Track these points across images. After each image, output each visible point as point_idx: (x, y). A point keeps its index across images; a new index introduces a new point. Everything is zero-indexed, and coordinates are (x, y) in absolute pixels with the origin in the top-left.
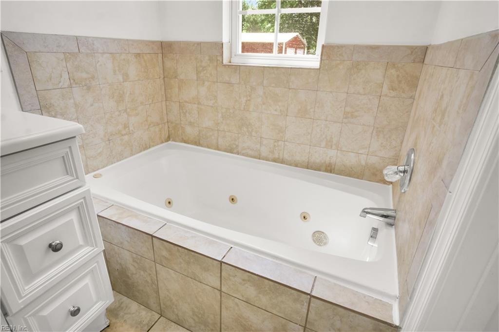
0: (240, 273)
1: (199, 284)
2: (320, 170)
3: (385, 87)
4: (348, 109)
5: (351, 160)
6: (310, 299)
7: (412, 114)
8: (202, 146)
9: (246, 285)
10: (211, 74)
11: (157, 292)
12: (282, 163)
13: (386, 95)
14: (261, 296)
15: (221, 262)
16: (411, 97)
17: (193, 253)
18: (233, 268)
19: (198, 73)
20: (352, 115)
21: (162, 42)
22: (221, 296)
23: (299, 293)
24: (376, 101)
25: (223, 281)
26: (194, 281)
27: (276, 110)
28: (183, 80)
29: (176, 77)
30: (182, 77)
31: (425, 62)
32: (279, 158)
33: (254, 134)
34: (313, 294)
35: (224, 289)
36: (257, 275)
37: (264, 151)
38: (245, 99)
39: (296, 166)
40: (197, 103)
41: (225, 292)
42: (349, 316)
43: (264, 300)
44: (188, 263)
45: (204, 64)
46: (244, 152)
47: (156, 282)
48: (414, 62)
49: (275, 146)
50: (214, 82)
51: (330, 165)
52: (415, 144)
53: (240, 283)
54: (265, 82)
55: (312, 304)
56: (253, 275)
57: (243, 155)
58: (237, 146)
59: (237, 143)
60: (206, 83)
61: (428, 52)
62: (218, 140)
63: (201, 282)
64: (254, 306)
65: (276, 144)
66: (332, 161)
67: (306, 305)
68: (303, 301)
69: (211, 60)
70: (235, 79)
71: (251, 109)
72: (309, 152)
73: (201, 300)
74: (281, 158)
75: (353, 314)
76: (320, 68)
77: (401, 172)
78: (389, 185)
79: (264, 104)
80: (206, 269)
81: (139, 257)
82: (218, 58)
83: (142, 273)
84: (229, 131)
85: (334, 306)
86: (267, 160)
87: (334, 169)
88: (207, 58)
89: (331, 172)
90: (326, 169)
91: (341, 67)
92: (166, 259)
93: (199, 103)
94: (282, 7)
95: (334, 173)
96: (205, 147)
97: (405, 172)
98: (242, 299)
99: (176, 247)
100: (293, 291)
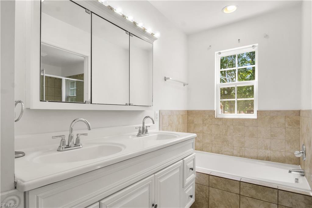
0: (248, 185)
1: (230, 193)
2: (264, 160)
3: (286, 124)
4: (272, 133)
5: (278, 154)
6: (278, 191)
7: (301, 134)
8: (204, 151)
9: (251, 190)
10: (209, 122)
11: (208, 202)
12: (244, 157)
13: (287, 128)
14: (258, 193)
15: (240, 181)
16: (298, 128)
17: (228, 180)
18: (245, 183)
19: (203, 121)
20: (274, 136)
21: (188, 111)
22: (240, 197)
23: (273, 189)
24: (284, 130)
25: (241, 190)
26: (228, 192)
27: (240, 135)
28: (196, 124)
29: (193, 123)
30: (195, 123)
31: (301, 115)
32: (243, 155)
33: (230, 145)
34: (279, 189)
35: (241, 194)
36: (256, 185)
37: (235, 152)
38: (225, 131)
39: (252, 158)
40: (202, 132)
41: (242, 195)
42: (294, 195)
43: (259, 195)
44: (225, 184)
45: (206, 118)
46: (225, 153)
47: (208, 196)
48: (296, 115)
49: (240, 150)
50: (211, 125)
51: (268, 157)
52: (304, 143)
53: (249, 190)
54: (234, 124)
55: (279, 193)
56: (254, 185)
57: (225, 154)
58: (222, 150)
59: (221, 149)
60: (207, 125)
61: (301, 112)
62: (212, 148)
63: (230, 192)
64: (255, 199)
65: (241, 149)
66: (269, 156)
67: (277, 194)
68: (275, 193)
69: (209, 116)
70: (220, 123)
71: (228, 135)
72: (257, 152)
73: (230, 201)
74: (244, 154)
75: (295, 194)
76: (257, 119)
77: (301, 153)
78: (299, 165)
79: (234, 132)
80: (233, 186)
81: (201, 185)
82: (213, 116)
83: (201, 193)
84: (218, 144)
85: (288, 192)
86: (237, 156)
87: (270, 159)
88: (208, 116)
89: (269, 161)
90: (266, 159)
91: (266, 118)
92: (215, 184)
93: (203, 133)
94: (237, 98)
95: (271, 161)
96: (205, 151)
97: (303, 153)
98: (249, 196)
99: (220, 178)
100: (271, 189)
